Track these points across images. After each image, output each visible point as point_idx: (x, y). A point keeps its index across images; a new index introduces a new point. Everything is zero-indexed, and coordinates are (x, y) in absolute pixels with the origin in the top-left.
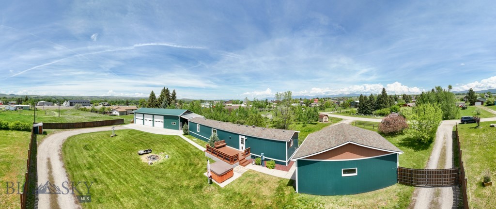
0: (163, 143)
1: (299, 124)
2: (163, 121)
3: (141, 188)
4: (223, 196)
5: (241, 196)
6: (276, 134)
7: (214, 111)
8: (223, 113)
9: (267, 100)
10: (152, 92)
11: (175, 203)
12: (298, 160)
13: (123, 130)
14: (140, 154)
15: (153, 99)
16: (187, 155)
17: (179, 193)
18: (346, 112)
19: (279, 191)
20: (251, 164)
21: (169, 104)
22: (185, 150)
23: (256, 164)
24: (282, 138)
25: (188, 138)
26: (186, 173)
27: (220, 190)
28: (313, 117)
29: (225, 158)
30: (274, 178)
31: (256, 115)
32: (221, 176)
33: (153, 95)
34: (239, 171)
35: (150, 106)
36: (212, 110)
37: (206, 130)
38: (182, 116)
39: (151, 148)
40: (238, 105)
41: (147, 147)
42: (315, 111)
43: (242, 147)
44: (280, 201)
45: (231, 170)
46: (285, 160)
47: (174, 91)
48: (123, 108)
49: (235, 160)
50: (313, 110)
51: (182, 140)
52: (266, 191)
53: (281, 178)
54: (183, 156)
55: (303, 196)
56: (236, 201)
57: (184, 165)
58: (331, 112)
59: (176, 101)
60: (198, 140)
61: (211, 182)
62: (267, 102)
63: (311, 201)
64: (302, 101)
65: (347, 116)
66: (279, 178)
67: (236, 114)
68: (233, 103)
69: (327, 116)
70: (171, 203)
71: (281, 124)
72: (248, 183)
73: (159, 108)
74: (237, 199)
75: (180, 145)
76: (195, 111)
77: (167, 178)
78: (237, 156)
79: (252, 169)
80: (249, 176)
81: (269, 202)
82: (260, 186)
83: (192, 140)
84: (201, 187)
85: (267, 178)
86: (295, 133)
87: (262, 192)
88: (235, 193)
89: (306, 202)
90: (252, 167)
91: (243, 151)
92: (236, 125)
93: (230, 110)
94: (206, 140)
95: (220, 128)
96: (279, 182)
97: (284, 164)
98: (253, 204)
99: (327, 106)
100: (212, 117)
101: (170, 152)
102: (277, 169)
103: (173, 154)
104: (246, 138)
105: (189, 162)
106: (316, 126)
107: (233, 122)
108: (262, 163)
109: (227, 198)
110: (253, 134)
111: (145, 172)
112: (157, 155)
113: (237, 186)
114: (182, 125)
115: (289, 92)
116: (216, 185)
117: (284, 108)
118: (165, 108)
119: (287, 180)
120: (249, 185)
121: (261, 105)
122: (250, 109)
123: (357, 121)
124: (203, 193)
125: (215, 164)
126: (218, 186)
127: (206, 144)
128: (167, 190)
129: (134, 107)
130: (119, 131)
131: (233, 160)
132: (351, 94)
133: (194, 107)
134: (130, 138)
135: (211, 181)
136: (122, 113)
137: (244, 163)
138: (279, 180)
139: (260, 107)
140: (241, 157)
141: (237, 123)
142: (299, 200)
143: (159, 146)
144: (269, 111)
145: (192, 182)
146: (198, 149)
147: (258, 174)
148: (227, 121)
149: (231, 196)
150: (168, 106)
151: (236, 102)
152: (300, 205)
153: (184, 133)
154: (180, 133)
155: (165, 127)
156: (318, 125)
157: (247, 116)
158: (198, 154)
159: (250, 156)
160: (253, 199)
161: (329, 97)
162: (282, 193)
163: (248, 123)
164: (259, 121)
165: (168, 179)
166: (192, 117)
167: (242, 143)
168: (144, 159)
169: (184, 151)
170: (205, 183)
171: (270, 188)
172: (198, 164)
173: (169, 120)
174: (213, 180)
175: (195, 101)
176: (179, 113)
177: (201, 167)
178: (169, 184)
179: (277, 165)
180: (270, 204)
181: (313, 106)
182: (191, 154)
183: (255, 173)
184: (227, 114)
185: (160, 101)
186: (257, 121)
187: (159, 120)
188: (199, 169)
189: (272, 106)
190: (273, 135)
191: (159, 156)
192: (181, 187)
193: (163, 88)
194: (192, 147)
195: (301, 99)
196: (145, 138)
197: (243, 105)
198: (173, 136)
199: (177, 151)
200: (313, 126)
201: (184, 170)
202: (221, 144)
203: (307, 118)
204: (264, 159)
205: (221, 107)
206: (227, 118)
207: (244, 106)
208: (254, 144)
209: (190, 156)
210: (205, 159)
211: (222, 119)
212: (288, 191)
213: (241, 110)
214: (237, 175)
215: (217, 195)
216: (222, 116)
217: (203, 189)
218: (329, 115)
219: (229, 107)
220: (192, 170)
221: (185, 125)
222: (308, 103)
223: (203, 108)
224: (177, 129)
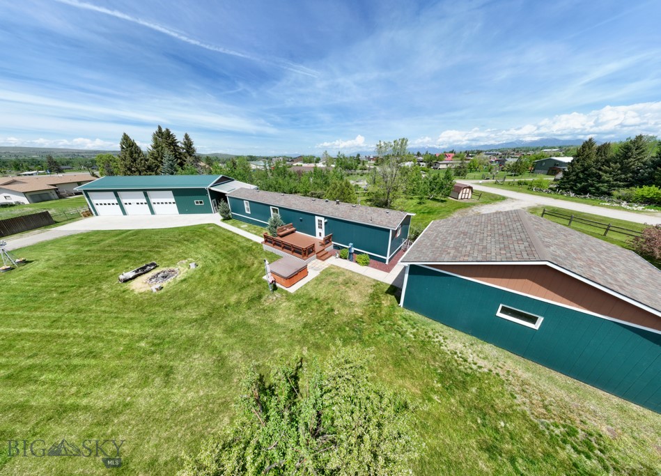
0: (182, 244)
1: (412, 199)
2: (173, 200)
3: (143, 344)
4: (294, 305)
5: (319, 303)
6: (375, 216)
7: (272, 175)
8: (288, 178)
9: (359, 155)
10: (126, 138)
11: (218, 335)
12: (411, 265)
13: (54, 242)
14: (126, 281)
15: (135, 155)
16: (233, 254)
17: (224, 317)
18: (519, 183)
19: (373, 299)
20: (333, 258)
21: (181, 165)
22: (227, 246)
23: (341, 257)
24: (384, 223)
25: (232, 225)
26: (234, 283)
27: (289, 297)
28: (441, 188)
29: (294, 251)
30: (367, 279)
31: (341, 182)
32: (290, 278)
33: (128, 143)
34: (315, 267)
35: (130, 171)
36: (269, 174)
37: (261, 210)
38: (212, 189)
39: (155, 259)
40: (312, 165)
41: (144, 260)
42: (448, 178)
43: (320, 234)
44: (375, 313)
45: (305, 268)
46: (386, 256)
47: (187, 137)
48: (41, 181)
49: (310, 253)
50: (442, 175)
51: (220, 230)
52: (354, 296)
53: (378, 281)
54: (225, 258)
55: (411, 314)
56: (312, 309)
57: (229, 270)
58: (481, 182)
59: (198, 159)
60: (249, 226)
61: (275, 288)
62: (359, 159)
63: (423, 325)
64: (421, 158)
65: (519, 191)
66: (374, 280)
67: (309, 180)
68: (305, 162)
69: (470, 188)
70: (211, 338)
71: (382, 199)
72: (329, 284)
73: (157, 174)
74: (314, 307)
75: (218, 239)
76: (239, 177)
77: (197, 302)
78: (313, 246)
79: (335, 264)
80: (331, 274)
81: (358, 312)
82: (347, 289)
83: (239, 227)
84: (260, 297)
85: (356, 279)
86: (408, 216)
87: (350, 297)
88: (311, 298)
89: (415, 324)
90: (335, 261)
91: (322, 238)
92: (309, 199)
93: (299, 173)
94: (265, 225)
95: (283, 204)
96: (374, 286)
97: (384, 261)
98: (336, 312)
99: (473, 168)
100: (270, 186)
101: (199, 256)
102: (372, 267)
103: (206, 257)
104: (326, 221)
105: (236, 263)
106: (443, 205)
107: (305, 194)
108: (349, 257)
109: (299, 306)
110: (337, 214)
111: (147, 310)
112: (172, 268)
113: (314, 289)
114: (217, 204)
115: (404, 139)
116: (282, 290)
117: (389, 170)
118: (172, 174)
119: (387, 284)
120: (330, 287)
121: (350, 164)
122: (331, 172)
123: (548, 207)
124: (263, 305)
125: (280, 262)
126: (287, 292)
127: (264, 232)
128: (200, 322)
129: (84, 175)
130: (42, 246)
131: (307, 253)
132: (542, 140)
133: (236, 168)
134: (88, 254)
135: (275, 286)
136: (36, 197)
137: (323, 256)
138: (374, 283)
139: (348, 168)
140: (318, 248)
141: (312, 195)
142: (404, 318)
143: (174, 250)
144: (361, 175)
145: (244, 295)
146: (251, 241)
147: (342, 272)
148: (296, 192)
149: (304, 302)
150: (180, 169)
151: (309, 160)
152: (404, 325)
153: (222, 218)
154: (215, 218)
155: (182, 211)
156: (448, 203)
157: (327, 183)
158: (251, 249)
159: (332, 246)
160: (337, 306)
161: (480, 149)
162: (378, 302)
163: (328, 195)
164: (347, 192)
165: (199, 303)
166: (231, 188)
167: (320, 227)
168: (140, 285)
169: (226, 249)
170: (265, 291)
171: (360, 293)
172: (253, 264)
173: (186, 198)
174: (278, 285)
175: (238, 157)
176: (207, 182)
177: (259, 268)
178: (204, 311)
179: (372, 261)
180: (360, 314)
181: (441, 166)
182: (240, 251)
183: (339, 271)
184: (295, 180)
185: (156, 159)
186: (343, 193)
187: (164, 200)
188: (255, 271)
189: (368, 166)
190: (369, 218)
191: (176, 269)
192: (226, 307)
193: (156, 129)
194: (240, 240)
195: (419, 154)
196: (134, 243)
197: (320, 165)
198: (201, 227)
199: (214, 251)
200: (438, 204)
201: (229, 280)
202: (288, 230)
203: (429, 190)
204: (353, 251)
205: (284, 167)
206: (295, 187)
207: (322, 166)
208: (338, 230)
209: (238, 254)
210: (263, 255)
211: (287, 189)
212: (387, 301)
213: (317, 173)
214: (312, 274)
215: (284, 304)
216: (286, 183)
217: (262, 300)
218: (475, 188)
219: (298, 169)
220: (244, 276)
221: (222, 203)
222: (432, 161)
223: (254, 170)
224: (209, 211)
